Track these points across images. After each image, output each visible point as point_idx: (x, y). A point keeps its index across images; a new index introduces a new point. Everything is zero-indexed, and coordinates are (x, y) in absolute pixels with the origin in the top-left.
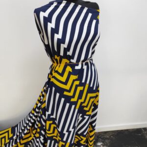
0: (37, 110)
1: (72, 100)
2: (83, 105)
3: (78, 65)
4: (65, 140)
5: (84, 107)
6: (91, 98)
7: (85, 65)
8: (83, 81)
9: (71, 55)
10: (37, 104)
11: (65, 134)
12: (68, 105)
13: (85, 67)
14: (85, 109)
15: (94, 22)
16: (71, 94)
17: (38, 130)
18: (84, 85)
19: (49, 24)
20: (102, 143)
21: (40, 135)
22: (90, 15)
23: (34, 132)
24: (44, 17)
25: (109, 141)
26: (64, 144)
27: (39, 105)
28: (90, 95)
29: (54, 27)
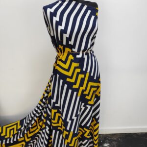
0: (44, 100)
1: (74, 86)
2: (85, 93)
3: (79, 54)
4: (68, 129)
5: (86, 95)
6: (92, 87)
7: (86, 55)
8: (84, 69)
9: (72, 44)
10: (44, 95)
11: (68, 122)
12: (70, 91)
13: (85, 57)
14: (87, 97)
15: (93, 17)
16: (73, 81)
17: (45, 121)
18: (85, 73)
19: (54, 17)
20: (108, 145)
21: (46, 126)
22: (89, 12)
23: (41, 124)
24: (51, 13)
25: (116, 143)
26: (67, 133)
27: (46, 95)
28: (91, 84)
29: (58, 20)
